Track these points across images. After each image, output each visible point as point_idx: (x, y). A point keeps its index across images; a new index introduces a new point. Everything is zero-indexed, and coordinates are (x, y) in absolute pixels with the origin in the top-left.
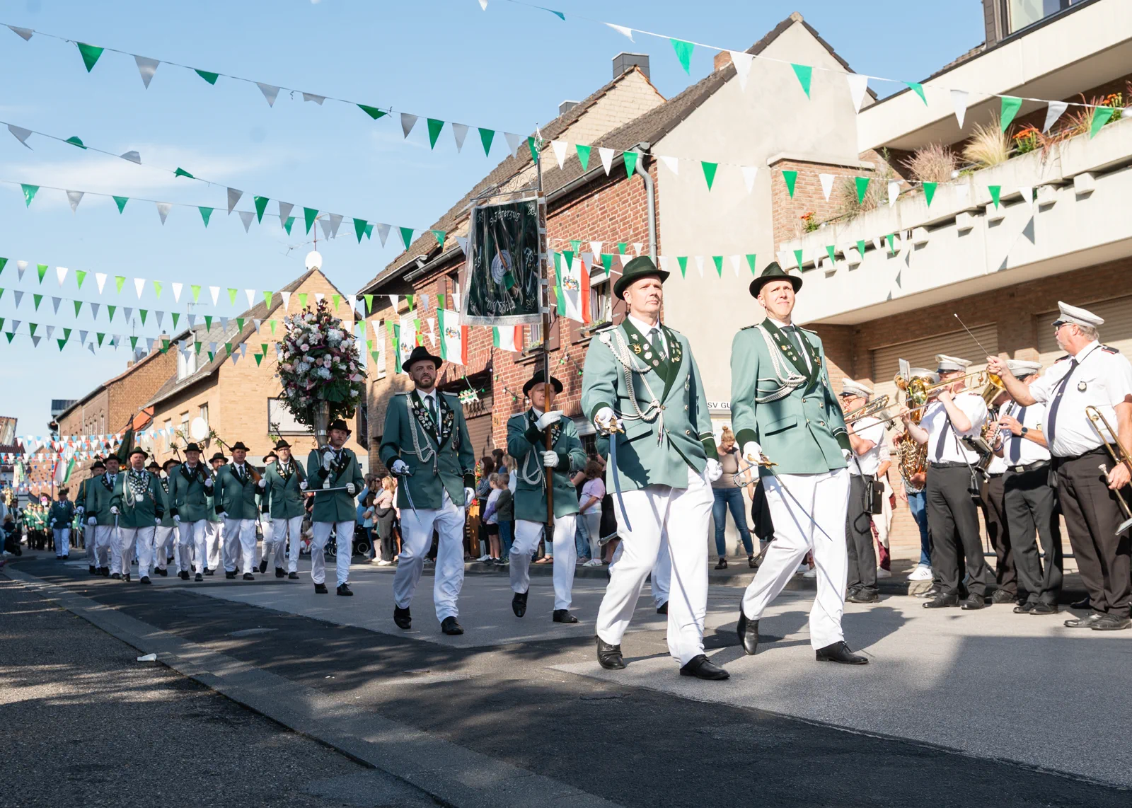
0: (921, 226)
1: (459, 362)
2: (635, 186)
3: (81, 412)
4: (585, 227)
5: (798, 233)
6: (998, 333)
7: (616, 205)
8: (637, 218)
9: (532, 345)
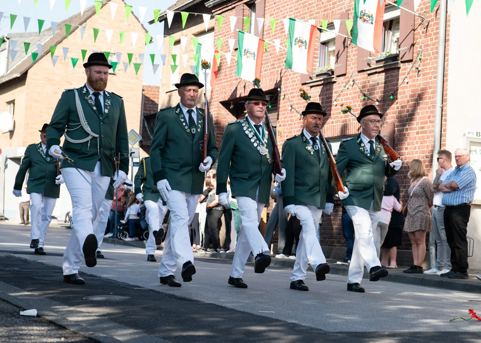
9: (320, 70)
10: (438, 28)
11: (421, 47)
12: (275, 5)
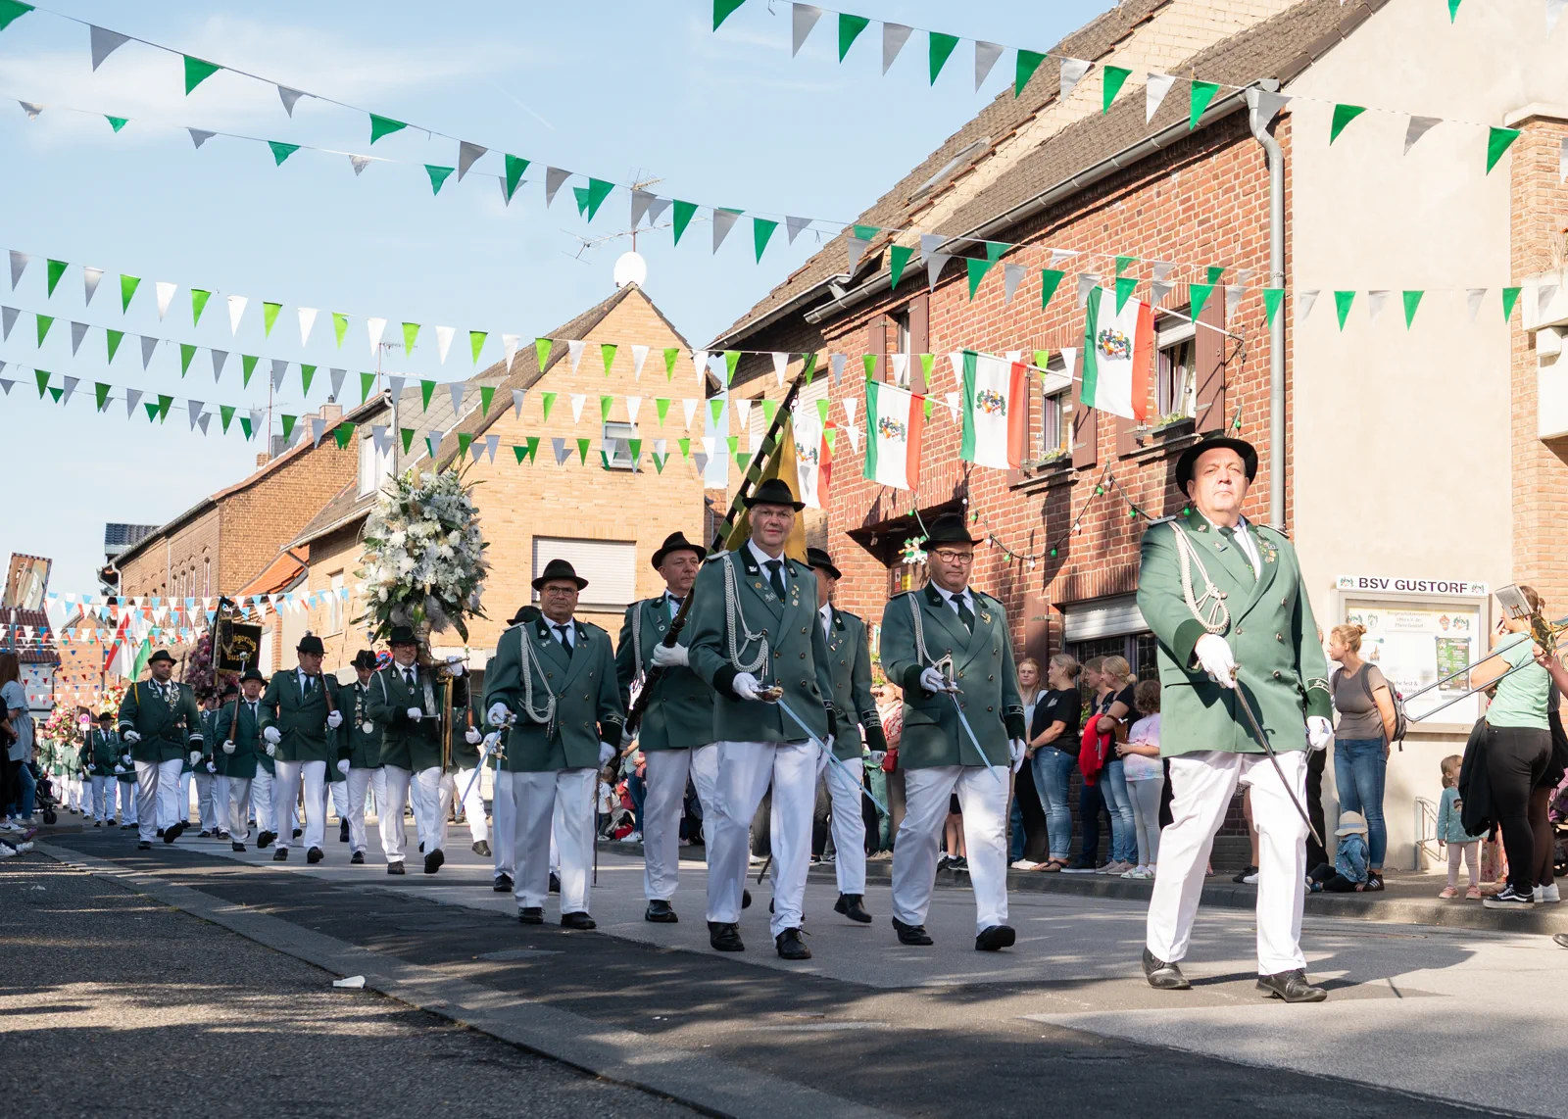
1: (902, 484)
2: (1249, 161)
3: (163, 550)
4: (1152, 236)
5: (1556, 261)
7: (1211, 195)
8: (1250, 222)
9: (1045, 455)
10: (1268, 362)
11: (1239, 402)
12: (946, 316)
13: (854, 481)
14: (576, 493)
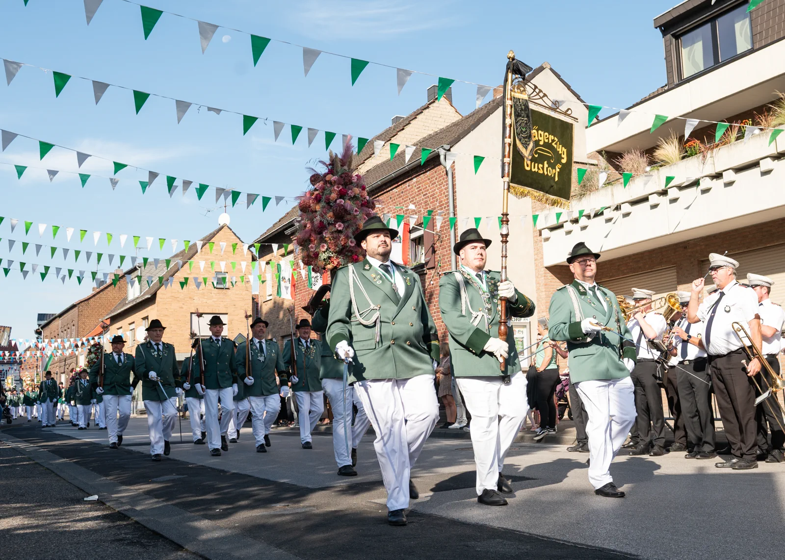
0: (626, 202)
2: (440, 173)
3: (58, 323)
4: (407, 200)
5: (547, 206)
6: (677, 272)
7: (427, 185)
8: (441, 194)
11: (440, 257)
13: (304, 289)
14: (205, 297)
